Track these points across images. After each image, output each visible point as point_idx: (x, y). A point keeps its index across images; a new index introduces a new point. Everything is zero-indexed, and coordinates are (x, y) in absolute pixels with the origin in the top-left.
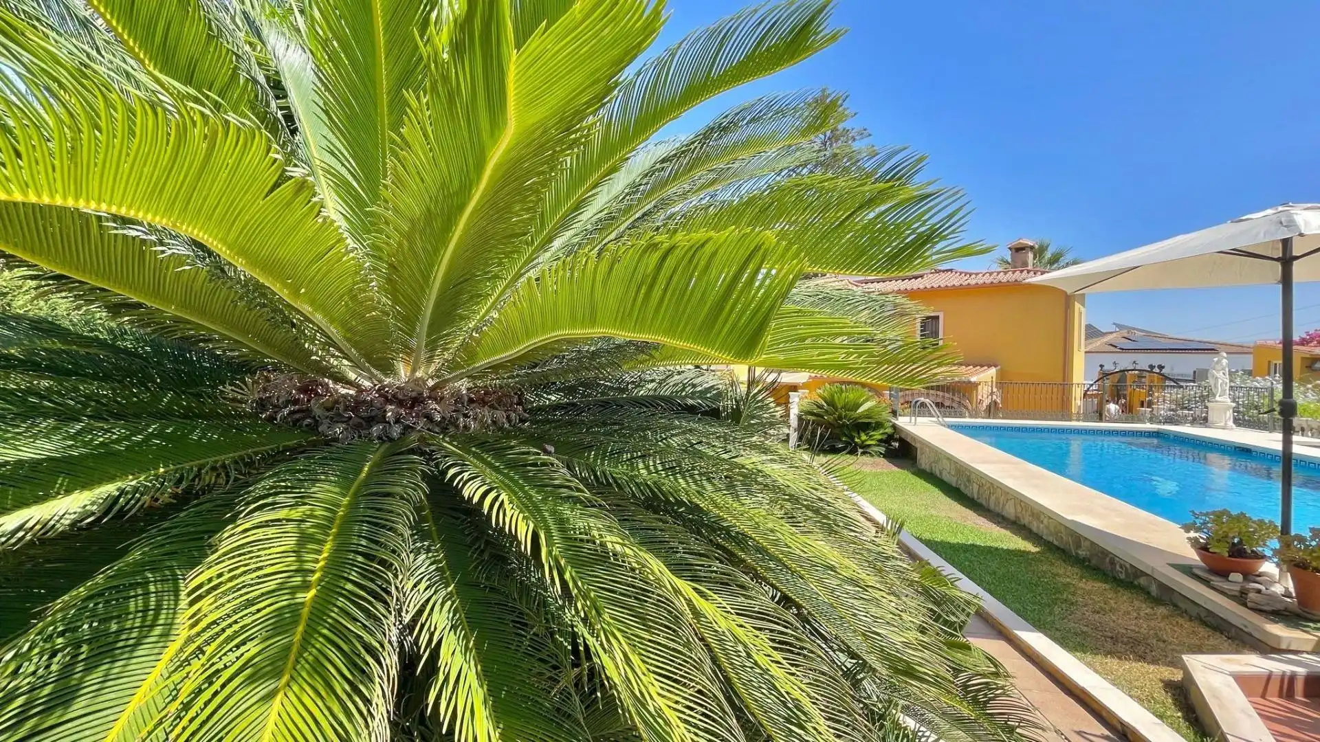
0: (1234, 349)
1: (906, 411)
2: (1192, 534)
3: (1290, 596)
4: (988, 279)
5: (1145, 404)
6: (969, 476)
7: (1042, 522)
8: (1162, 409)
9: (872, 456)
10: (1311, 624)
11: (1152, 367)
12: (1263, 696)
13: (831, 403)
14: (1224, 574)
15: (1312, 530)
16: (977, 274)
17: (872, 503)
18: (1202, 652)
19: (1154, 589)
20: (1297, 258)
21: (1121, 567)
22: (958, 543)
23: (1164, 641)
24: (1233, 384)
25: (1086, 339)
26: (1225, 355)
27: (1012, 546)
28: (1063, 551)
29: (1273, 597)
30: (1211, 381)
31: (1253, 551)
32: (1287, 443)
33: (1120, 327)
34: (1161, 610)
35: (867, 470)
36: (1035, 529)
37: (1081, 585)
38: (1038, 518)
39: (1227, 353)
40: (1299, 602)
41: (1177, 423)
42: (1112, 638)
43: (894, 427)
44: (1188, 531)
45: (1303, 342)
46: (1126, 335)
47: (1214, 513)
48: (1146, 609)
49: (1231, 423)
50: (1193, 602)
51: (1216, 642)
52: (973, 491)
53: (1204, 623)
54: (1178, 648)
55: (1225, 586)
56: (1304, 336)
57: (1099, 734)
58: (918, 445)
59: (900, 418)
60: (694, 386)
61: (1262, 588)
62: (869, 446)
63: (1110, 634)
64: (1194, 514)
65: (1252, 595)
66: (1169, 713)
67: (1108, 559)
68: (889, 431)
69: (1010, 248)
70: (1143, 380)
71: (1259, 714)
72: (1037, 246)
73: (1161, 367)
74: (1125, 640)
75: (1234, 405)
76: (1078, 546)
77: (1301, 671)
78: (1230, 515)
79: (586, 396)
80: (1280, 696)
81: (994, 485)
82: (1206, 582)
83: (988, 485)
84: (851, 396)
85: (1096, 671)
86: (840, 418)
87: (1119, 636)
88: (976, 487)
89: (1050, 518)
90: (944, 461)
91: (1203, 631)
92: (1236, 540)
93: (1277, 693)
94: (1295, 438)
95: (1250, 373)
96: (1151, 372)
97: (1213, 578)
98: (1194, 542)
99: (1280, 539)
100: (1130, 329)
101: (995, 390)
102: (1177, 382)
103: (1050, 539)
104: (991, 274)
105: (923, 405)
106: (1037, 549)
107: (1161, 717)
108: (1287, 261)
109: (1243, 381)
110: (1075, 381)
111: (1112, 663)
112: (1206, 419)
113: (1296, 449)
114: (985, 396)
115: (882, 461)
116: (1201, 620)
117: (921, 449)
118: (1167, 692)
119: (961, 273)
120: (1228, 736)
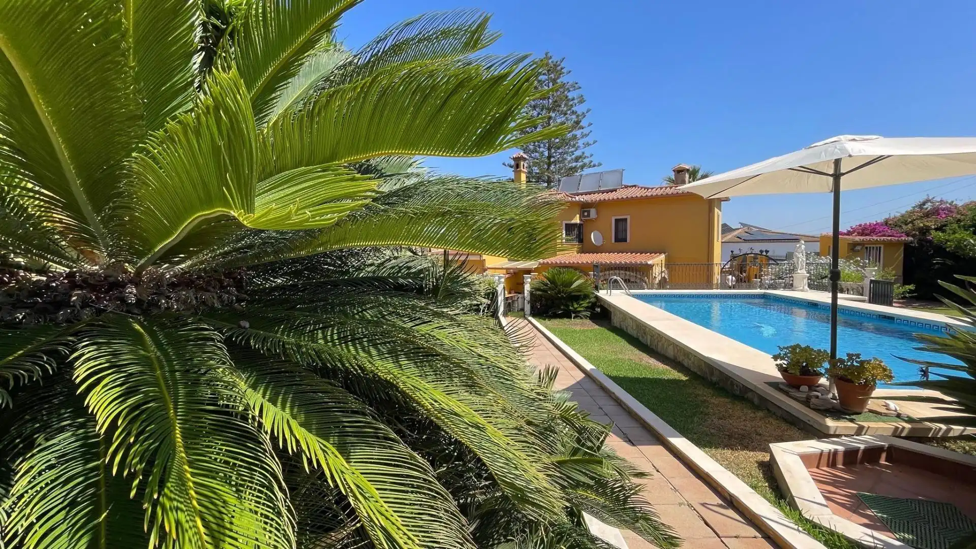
0: (810, 239)
1: (605, 286)
2: (779, 362)
3: (835, 399)
4: (659, 192)
5: (758, 277)
6: (644, 330)
7: (690, 360)
8: (767, 279)
9: (581, 318)
10: (848, 417)
11: (762, 251)
12: (818, 467)
13: (553, 282)
14: (797, 388)
15: (848, 355)
16: (652, 189)
17: (578, 352)
18: (783, 440)
19: (756, 401)
20: (844, 174)
21: (737, 386)
22: (635, 378)
23: (760, 435)
24: (808, 261)
25: (722, 234)
26: (803, 242)
27: (671, 377)
28: (703, 378)
29: (826, 400)
30: (795, 259)
31: (815, 371)
32: (835, 298)
33: (744, 225)
34: (760, 414)
35: (578, 328)
36: (686, 364)
37: (713, 401)
38: (688, 357)
39: (805, 241)
40: (840, 402)
41: (775, 288)
42: (728, 436)
43: (597, 297)
44: (776, 360)
45: (849, 233)
46: (747, 230)
47: (791, 347)
48: (750, 413)
49: (806, 287)
50: (779, 407)
51: (792, 433)
52: (648, 340)
53: (785, 420)
54: (768, 439)
55: (798, 395)
56: (850, 229)
57: (716, 503)
58: (611, 310)
59: (600, 291)
60: (409, 268)
61: (819, 394)
62: (579, 312)
63: (728, 433)
64: (780, 348)
65: (813, 400)
66: (760, 484)
67: (729, 382)
68: (593, 300)
69: (674, 171)
70: (757, 260)
71: (813, 479)
72: (691, 170)
73: (767, 252)
74: (737, 436)
75: (808, 275)
76: (712, 374)
77: (841, 448)
78: (800, 348)
79: (310, 279)
80: (828, 466)
81: (660, 336)
82: (787, 394)
83: (657, 335)
84: (566, 277)
85: (717, 460)
86: (559, 292)
87: (733, 434)
88: (649, 337)
89: (695, 356)
90: (629, 320)
91: (784, 426)
92: (804, 364)
93: (826, 465)
94: (839, 295)
95: (818, 254)
96: (761, 255)
97: (790, 390)
98: (780, 368)
99: (830, 363)
100: (749, 226)
101: (664, 269)
102: (776, 261)
103: (695, 370)
104: (661, 188)
105: (616, 281)
106: (687, 378)
107: (754, 487)
108: (837, 176)
109: (814, 259)
110: (715, 262)
111: (728, 453)
112: (792, 285)
113: (840, 302)
114: (657, 274)
115: (588, 321)
116: (783, 418)
117: (614, 312)
118: (760, 470)
119: (642, 188)
120: (795, 498)
